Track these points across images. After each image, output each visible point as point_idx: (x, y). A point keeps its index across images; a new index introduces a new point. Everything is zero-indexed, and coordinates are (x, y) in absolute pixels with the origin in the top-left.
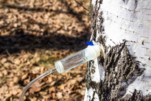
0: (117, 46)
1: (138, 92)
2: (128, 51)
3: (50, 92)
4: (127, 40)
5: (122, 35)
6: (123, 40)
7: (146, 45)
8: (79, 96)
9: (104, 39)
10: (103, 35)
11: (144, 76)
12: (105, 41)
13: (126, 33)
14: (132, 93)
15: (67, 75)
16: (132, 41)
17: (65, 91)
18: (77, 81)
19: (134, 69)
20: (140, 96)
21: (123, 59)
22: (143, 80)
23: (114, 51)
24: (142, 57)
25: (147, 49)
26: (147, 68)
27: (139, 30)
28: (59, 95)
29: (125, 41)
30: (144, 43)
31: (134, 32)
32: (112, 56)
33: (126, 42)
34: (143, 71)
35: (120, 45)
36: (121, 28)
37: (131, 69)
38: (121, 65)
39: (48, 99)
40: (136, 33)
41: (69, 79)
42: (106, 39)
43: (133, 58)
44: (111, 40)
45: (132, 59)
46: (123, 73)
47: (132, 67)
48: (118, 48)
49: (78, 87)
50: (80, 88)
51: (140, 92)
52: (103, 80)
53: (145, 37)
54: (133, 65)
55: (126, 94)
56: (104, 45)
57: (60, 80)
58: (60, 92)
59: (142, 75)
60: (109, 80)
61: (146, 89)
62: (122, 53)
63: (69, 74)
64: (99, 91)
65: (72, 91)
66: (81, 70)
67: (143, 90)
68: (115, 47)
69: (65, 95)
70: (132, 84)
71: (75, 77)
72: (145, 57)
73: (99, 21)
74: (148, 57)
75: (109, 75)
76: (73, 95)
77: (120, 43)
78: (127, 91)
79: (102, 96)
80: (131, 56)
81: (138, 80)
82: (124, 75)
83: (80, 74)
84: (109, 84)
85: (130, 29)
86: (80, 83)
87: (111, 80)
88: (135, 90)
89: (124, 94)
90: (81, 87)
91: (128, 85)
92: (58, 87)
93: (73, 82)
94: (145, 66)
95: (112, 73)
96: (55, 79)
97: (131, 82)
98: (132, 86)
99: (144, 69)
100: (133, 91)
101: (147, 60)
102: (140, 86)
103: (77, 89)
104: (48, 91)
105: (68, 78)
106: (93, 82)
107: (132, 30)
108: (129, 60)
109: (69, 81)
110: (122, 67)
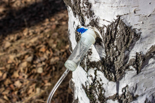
0: (112, 24)
1: (140, 54)
2: (124, 24)
3: (7, 86)
4: (120, 15)
5: (115, 13)
6: (117, 16)
7: (138, 13)
8: (38, 75)
9: (97, 22)
10: (95, 18)
11: (141, 39)
12: (98, 23)
13: (118, 9)
14: (135, 57)
15: (14, 61)
16: (125, 14)
17: (21, 77)
18: (29, 62)
19: (133, 37)
20: (142, 56)
21: (122, 32)
22: (141, 42)
23: (110, 28)
24: (137, 24)
25: (139, 15)
26: (142, 31)
27: (130, 3)
28: (18, 84)
29: (119, 17)
30: (136, 12)
31: (125, 6)
32: (109, 34)
33: (121, 17)
34: (140, 35)
35: (116, 22)
36: (112, 7)
37: (130, 38)
38: (121, 38)
39: (9, 93)
40: (127, 6)
41: (19, 64)
42: (99, 21)
43: (130, 28)
44: (104, 20)
45: (129, 30)
46: (124, 44)
47: (130, 36)
48: (114, 25)
49: (32, 67)
50: (34, 68)
51: (141, 53)
52: (104, 57)
53: (135, 7)
54: (131, 34)
55: (129, 60)
56: (98, 26)
57: (11, 69)
58: (16, 80)
59: (140, 38)
60: (111, 55)
61: (145, 48)
62: (118, 27)
63: (16, 59)
64: (102, 68)
65: (28, 74)
66: (25, 50)
67: (143, 50)
68: (111, 25)
69: (23, 81)
70: (133, 50)
71: (24, 58)
72: (139, 23)
73: (87, 7)
74: (142, 22)
75: (109, 51)
76: (32, 77)
77: (114, 20)
78: (130, 57)
79: (106, 71)
80: (128, 27)
81: (137, 44)
82: (125, 45)
83: (27, 54)
84: (112, 58)
85: (121, 5)
86: (32, 63)
87: (113, 54)
88: (137, 53)
89: (128, 61)
90: (34, 66)
91: (130, 52)
92: (12, 76)
93: (24, 64)
94: (141, 30)
95: (113, 47)
96: (4, 71)
97: (132, 48)
98: (133, 51)
99: (141, 33)
100: (135, 55)
101: (141, 25)
102: (139, 48)
103: (31, 69)
104: (5, 86)
105: (17, 64)
106: (92, 62)
107: (123, 5)
108: (127, 31)
109: (20, 66)
110: (122, 40)
